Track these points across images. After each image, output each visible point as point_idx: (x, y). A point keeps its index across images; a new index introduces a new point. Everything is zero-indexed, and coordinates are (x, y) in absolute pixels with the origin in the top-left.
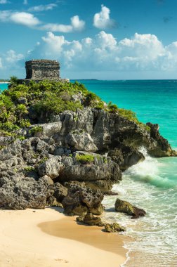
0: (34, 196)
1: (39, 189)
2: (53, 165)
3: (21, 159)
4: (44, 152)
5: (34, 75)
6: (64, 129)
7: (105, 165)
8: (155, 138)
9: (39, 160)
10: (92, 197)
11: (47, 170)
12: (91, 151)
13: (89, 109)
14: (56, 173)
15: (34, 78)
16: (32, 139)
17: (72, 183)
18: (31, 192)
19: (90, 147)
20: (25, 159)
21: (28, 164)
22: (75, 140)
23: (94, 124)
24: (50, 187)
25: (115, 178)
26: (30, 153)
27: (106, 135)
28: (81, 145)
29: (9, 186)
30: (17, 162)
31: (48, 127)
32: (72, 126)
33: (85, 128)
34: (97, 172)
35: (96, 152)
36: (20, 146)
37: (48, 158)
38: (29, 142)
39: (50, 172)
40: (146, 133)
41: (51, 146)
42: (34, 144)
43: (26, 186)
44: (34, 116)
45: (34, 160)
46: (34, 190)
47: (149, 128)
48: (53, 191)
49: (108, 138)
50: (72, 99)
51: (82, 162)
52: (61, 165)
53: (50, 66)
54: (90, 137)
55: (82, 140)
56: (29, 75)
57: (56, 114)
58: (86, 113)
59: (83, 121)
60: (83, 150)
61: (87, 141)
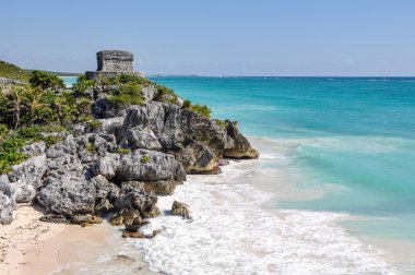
0: (81, 197)
1: (87, 190)
2: (109, 163)
5: (104, 66)
7: (168, 164)
8: (232, 136)
10: (144, 199)
11: (101, 169)
12: (154, 149)
14: (112, 172)
15: (104, 70)
16: (89, 135)
18: (78, 194)
19: (153, 145)
20: (80, 157)
21: (83, 162)
23: (165, 120)
24: (103, 187)
25: (178, 178)
27: (177, 132)
28: (142, 143)
29: (54, 187)
30: (69, 160)
31: (108, 122)
32: (139, 121)
34: (157, 172)
35: (159, 150)
36: (74, 143)
37: (105, 155)
38: (86, 138)
39: (105, 171)
40: (222, 132)
41: (109, 143)
42: (92, 140)
43: (73, 187)
45: (89, 159)
46: (81, 191)
47: (226, 126)
48: (106, 192)
52: (118, 164)
53: (123, 57)
54: (153, 134)
55: (144, 137)
56: (100, 67)
57: (122, 109)
59: (152, 117)
60: (145, 148)
61: (149, 139)
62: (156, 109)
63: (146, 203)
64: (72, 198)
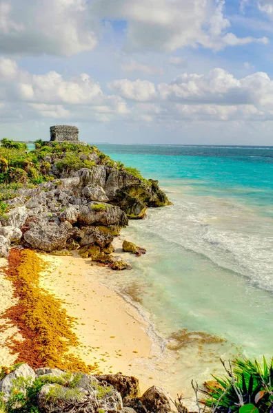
0: (56, 237)
1: (61, 232)
2: (72, 212)
3: (46, 207)
4: (65, 202)
5: (57, 138)
6: (82, 184)
7: (115, 213)
8: (155, 191)
9: (61, 208)
10: (104, 239)
11: (67, 216)
12: (104, 201)
13: (103, 167)
14: (74, 219)
15: (57, 140)
16: (55, 191)
17: (88, 228)
18: (54, 235)
19: (103, 198)
20: (49, 207)
21: (52, 211)
22: (90, 192)
23: (106, 180)
24: (69, 230)
25: (123, 223)
26: (54, 202)
27: (116, 188)
28: (95, 196)
29: (35, 230)
30: (42, 210)
31: (69, 181)
32: (88, 181)
33: (98, 182)
34: (108, 218)
35: (108, 202)
36: (45, 197)
37: (68, 206)
38: (53, 192)
39: (70, 218)
40: (148, 188)
41: (70, 197)
42: (57, 195)
43: (50, 230)
44: (57, 172)
45: (57, 208)
46: (56, 232)
47: (150, 184)
48: (72, 234)
49: (117, 191)
50: (88, 159)
51: (96, 211)
52: (78, 212)
53: (70, 131)
54: (102, 190)
55: (97, 192)
56: (53, 137)
57: (75, 171)
58: (100, 170)
59: (97, 177)
60: (97, 201)
61: (100, 194)
62: (100, 171)
63: (105, 241)
64: (50, 238)
